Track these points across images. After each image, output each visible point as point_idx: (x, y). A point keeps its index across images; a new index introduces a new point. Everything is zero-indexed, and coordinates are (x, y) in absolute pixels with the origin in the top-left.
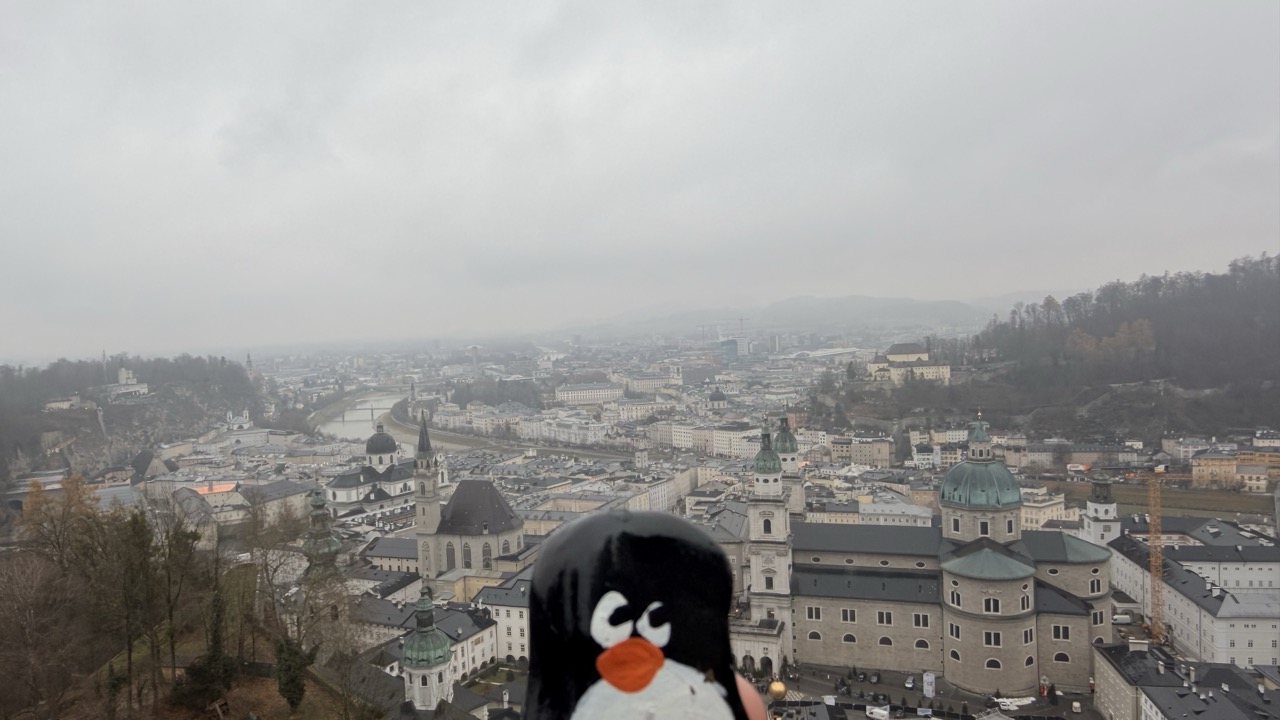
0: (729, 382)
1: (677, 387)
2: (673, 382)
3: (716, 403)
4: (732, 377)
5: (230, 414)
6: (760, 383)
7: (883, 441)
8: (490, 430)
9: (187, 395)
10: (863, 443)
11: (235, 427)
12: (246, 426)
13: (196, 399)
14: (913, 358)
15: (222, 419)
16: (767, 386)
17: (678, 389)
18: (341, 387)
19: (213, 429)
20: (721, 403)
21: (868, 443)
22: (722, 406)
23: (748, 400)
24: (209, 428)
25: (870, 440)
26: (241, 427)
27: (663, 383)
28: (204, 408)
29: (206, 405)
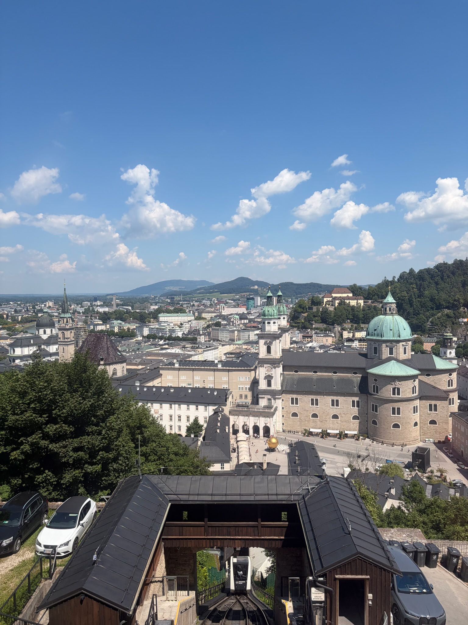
3: (243, 321)
7: (329, 336)
10: (319, 336)
14: (345, 295)
25: (322, 335)
27: (216, 315)
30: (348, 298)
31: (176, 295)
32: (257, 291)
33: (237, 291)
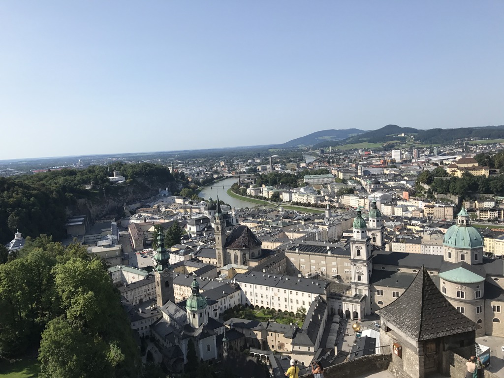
0: (386, 174)
2: (359, 174)
3: (375, 185)
4: (388, 172)
5: (160, 189)
6: (400, 175)
7: (451, 207)
8: (270, 197)
9: (143, 181)
10: (440, 207)
11: (163, 195)
12: (167, 195)
13: (146, 183)
14: (470, 165)
15: (157, 192)
16: (403, 177)
17: (360, 178)
18: (212, 175)
19: (153, 195)
20: (378, 185)
21: (442, 207)
22: (378, 187)
23: (392, 184)
24: (151, 195)
25: (444, 205)
26: (165, 195)
28: (150, 187)
29: (150, 185)
30: (474, 168)
31: (326, 146)
32: (404, 139)
33: (384, 140)
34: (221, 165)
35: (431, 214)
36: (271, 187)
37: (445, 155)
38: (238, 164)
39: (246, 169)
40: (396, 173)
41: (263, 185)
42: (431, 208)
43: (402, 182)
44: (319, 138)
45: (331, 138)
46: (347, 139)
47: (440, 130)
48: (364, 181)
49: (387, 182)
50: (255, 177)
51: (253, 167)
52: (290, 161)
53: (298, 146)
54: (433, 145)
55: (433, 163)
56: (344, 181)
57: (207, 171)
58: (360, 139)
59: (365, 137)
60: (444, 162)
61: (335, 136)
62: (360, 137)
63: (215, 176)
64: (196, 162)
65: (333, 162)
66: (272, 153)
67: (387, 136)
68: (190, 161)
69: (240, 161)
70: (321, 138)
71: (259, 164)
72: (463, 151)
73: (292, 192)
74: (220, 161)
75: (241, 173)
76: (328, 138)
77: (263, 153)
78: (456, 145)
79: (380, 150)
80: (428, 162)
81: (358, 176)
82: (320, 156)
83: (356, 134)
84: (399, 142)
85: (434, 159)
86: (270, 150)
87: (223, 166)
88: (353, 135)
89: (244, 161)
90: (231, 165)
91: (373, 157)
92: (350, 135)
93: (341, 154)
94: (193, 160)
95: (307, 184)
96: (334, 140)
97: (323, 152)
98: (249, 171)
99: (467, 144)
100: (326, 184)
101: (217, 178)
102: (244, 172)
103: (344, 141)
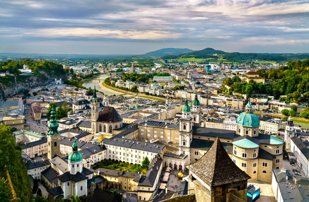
0: (204, 78)
1: (188, 79)
2: (188, 77)
3: (197, 85)
4: (206, 77)
5: (56, 79)
6: (213, 79)
7: (241, 100)
8: (131, 89)
9: (44, 73)
11: (57, 83)
12: (60, 83)
13: (46, 75)
14: (254, 76)
15: (54, 81)
16: (214, 81)
17: (188, 80)
18: (93, 72)
19: (51, 83)
20: (199, 85)
21: (237, 101)
22: (199, 86)
23: (208, 85)
24: (49, 83)
26: (59, 83)
27: (185, 77)
28: (49, 77)
29: (49, 76)
30: (256, 78)
32: (216, 57)
33: (205, 57)
34: (99, 66)
35: (230, 105)
36: (132, 82)
37: (240, 69)
38: (111, 66)
39: (116, 69)
40: (211, 78)
41: (126, 81)
42: (230, 101)
43: (214, 84)
44: (165, 53)
45: (172, 53)
46: (182, 55)
47: (238, 53)
48: (191, 82)
49: (205, 83)
50: (121, 75)
51: (121, 68)
52: (145, 66)
53: (151, 56)
54: (234, 63)
55: (233, 73)
56: (179, 81)
57: (89, 69)
58: (190, 56)
59: (193, 55)
60: (240, 73)
61: (175, 52)
62: (190, 54)
63: (95, 73)
64: (82, 62)
65: (173, 68)
66: (134, 60)
67: (207, 55)
68: (78, 61)
69: (112, 64)
70: (166, 53)
71: (125, 67)
72: (251, 67)
73: (145, 87)
74: (99, 63)
75: (112, 72)
76: (170, 53)
77: (128, 60)
78: (247, 63)
79: (201, 63)
80: (230, 73)
81: (187, 79)
82: (164, 64)
83: (187, 52)
84: (214, 59)
85: (234, 71)
86: (132, 58)
87: (100, 67)
88: (186, 52)
89: (115, 64)
90: (106, 66)
91: (197, 67)
92: (184, 53)
93: (178, 64)
94: (80, 61)
95: (155, 81)
96: (174, 55)
97: (166, 62)
98: (118, 71)
99: (253, 63)
100: (167, 82)
101: (96, 74)
102: (114, 71)
103: (180, 56)
